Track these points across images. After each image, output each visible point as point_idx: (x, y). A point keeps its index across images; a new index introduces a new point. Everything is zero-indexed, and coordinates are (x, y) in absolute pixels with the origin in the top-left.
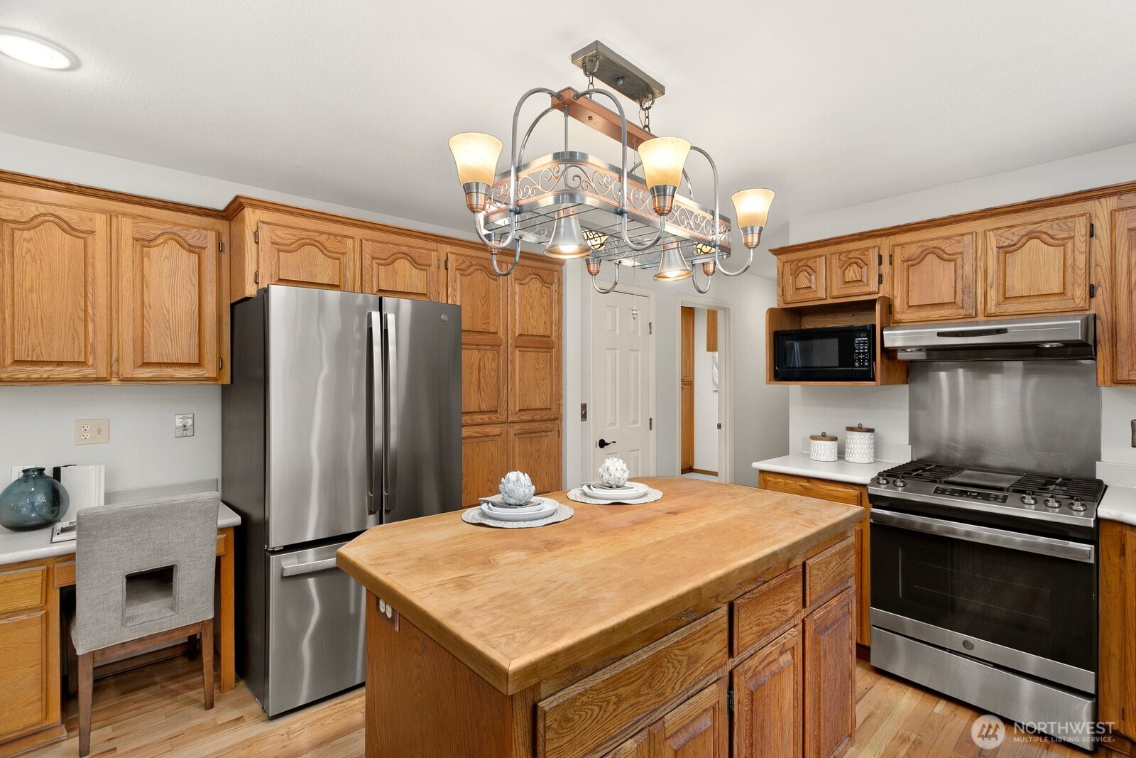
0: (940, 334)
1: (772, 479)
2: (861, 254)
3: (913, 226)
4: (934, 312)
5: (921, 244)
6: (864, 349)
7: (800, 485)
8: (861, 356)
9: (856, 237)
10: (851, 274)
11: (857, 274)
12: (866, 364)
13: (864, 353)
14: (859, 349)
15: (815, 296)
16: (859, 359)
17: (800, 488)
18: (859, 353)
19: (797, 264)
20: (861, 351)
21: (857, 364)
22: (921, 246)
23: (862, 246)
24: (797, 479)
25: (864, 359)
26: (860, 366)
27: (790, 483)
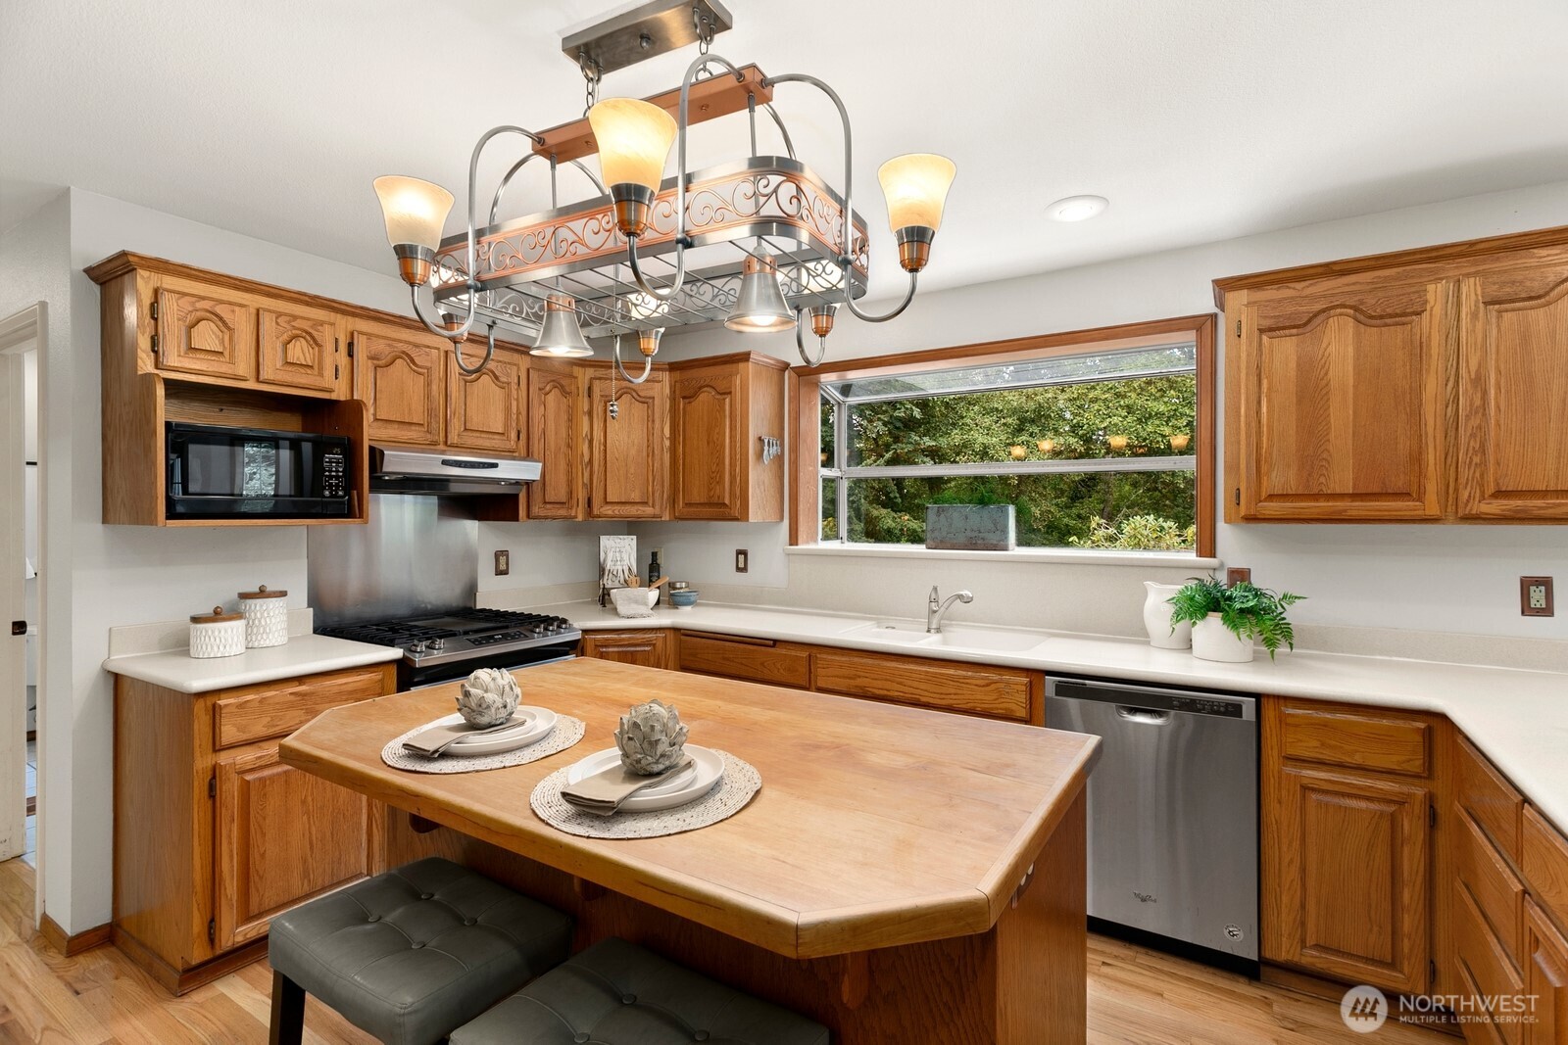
0: (445, 463)
1: (231, 701)
2: (312, 327)
3: (381, 315)
4: (403, 433)
5: (390, 342)
6: (337, 471)
7: (291, 694)
8: (334, 481)
9: (307, 298)
10: (299, 351)
11: (307, 355)
12: (340, 493)
13: (337, 477)
14: (331, 471)
15: (230, 372)
16: (331, 485)
17: (292, 698)
18: (331, 477)
19: (194, 303)
20: (333, 474)
21: (327, 493)
22: (389, 345)
23: (312, 316)
24: (280, 686)
25: (337, 485)
26: (332, 496)
27: (270, 697)
